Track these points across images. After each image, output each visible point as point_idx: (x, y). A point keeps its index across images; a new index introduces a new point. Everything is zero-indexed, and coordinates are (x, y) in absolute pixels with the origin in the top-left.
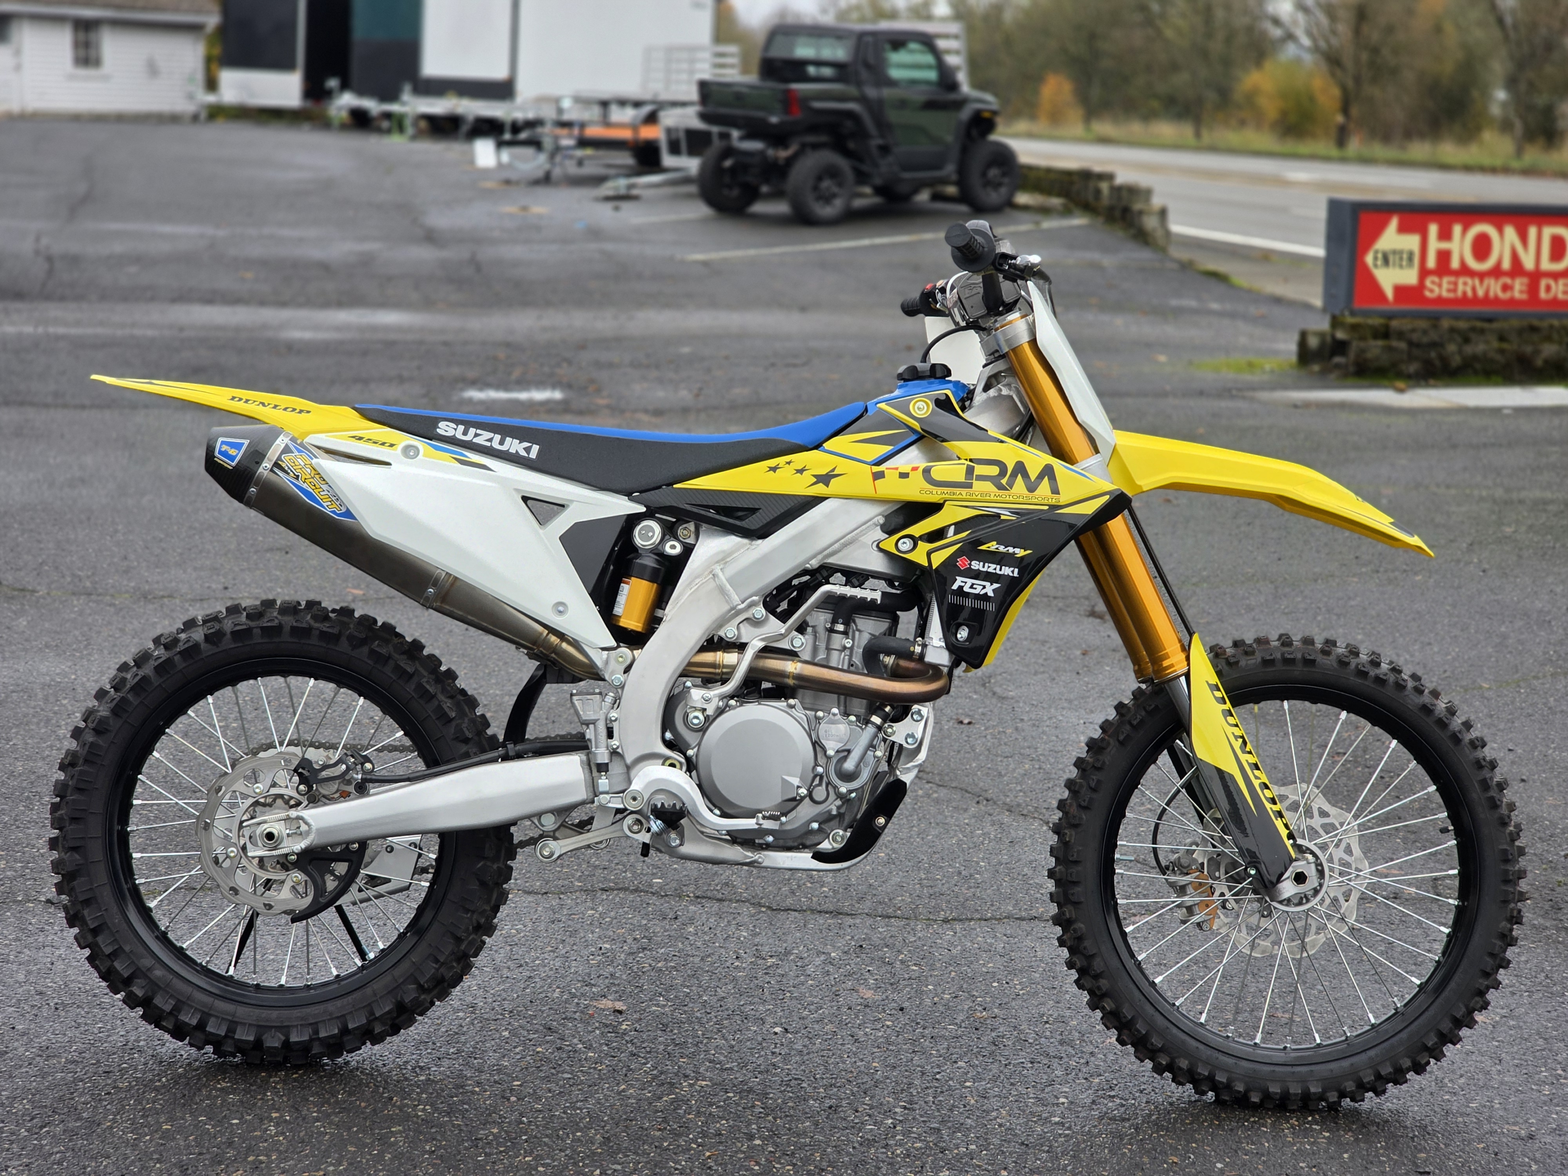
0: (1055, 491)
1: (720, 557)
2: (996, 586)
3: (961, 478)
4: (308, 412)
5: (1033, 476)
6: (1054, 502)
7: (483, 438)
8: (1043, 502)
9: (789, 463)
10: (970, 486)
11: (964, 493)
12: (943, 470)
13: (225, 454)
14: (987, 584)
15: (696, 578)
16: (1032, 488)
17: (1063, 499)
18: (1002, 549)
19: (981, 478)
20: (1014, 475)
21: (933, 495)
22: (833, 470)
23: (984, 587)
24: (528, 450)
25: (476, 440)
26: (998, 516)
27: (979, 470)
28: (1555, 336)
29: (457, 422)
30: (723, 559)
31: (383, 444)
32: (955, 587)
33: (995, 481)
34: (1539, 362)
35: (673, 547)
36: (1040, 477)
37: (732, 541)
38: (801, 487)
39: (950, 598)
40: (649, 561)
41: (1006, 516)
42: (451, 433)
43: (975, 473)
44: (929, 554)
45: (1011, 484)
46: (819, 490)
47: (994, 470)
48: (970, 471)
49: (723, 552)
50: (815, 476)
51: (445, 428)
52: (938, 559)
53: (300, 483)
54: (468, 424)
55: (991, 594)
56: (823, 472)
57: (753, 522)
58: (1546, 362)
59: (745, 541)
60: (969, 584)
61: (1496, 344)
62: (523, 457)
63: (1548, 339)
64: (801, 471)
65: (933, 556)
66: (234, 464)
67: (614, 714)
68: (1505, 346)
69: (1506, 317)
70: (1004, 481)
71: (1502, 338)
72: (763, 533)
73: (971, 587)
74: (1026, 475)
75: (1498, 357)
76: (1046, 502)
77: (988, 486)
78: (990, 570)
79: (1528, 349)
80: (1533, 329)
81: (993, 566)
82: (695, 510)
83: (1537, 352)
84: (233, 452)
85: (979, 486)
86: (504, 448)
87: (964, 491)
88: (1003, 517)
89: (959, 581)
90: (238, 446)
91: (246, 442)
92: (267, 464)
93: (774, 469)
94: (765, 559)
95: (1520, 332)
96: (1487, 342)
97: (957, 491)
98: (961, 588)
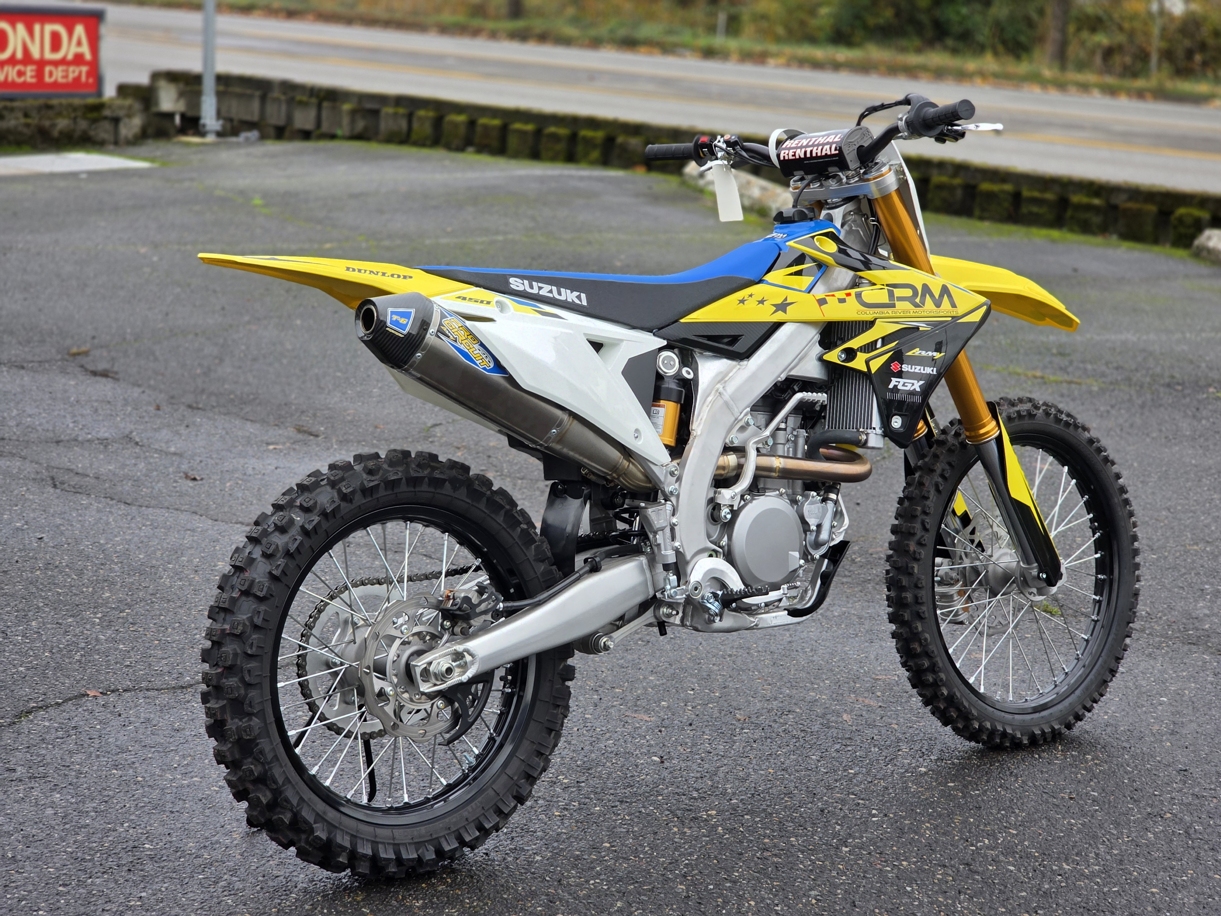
0: (954, 305)
1: (720, 378)
2: (922, 382)
3: (885, 299)
4: (411, 277)
5: (937, 295)
6: (954, 314)
7: (545, 290)
8: (947, 315)
9: (751, 296)
10: (894, 306)
11: (890, 312)
12: (869, 294)
13: (396, 323)
14: (915, 382)
15: (708, 396)
16: (938, 304)
17: (960, 311)
18: (924, 353)
19: (900, 299)
20: (923, 296)
21: (868, 315)
22: (786, 299)
23: (913, 384)
24: (579, 297)
25: (541, 293)
26: (917, 328)
27: (898, 292)
28: (65, 113)
29: (522, 277)
30: (722, 379)
31: (482, 302)
32: (891, 386)
33: (911, 300)
34: (55, 133)
35: (689, 373)
36: (941, 296)
37: (723, 364)
38: (766, 315)
39: (888, 396)
40: (673, 385)
41: (923, 327)
42: (521, 288)
43: (896, 296)
44: (867, 362)
45: (923, 302)
46: (779, 317)
47: (908, 293)
48: (891, 294)
49: (721, 372)
50: (774, 305)
51: (516, 284)
52: (875, 366)
53: (458, 345)
54: (531, 279)
55: (918, 389)
56: (779, 302)
57: (739, 347)
58: (61, 133)
59: (733, 363)
60: (901, 383)
61: (23, 120)
62: (578, 305)
63: (59, 114)
64: (762, 302)
65: (871, 363)
66: (405, 332)
67: (674, 520)
68: (29, 121)
69: (23, 98)
70: (918, 300)
71: (26, 115)
72: (747, 355)
73: (904, 385)
74: (932, 296)
75: (26, 131)
76: (949, 314)
77: (907, 305)
78: (917, 371)
79: (47, 123)
80: (49, 107)
81: (918, 367)
82: (701, 340)
83: (53, 125)
84: (403, 321)
85: (901, 306)
86: (563, 298)
87: (890, 310)
88: (921, 329)
89: (894, 381)
90: (407, 315)
91: (413, 311)
92: (432, 330)
93: (742, 301)
94: (753, 377)
95: (40, 109)
96: (17, 118)
97: (885, 310)
98: (895, 386)
